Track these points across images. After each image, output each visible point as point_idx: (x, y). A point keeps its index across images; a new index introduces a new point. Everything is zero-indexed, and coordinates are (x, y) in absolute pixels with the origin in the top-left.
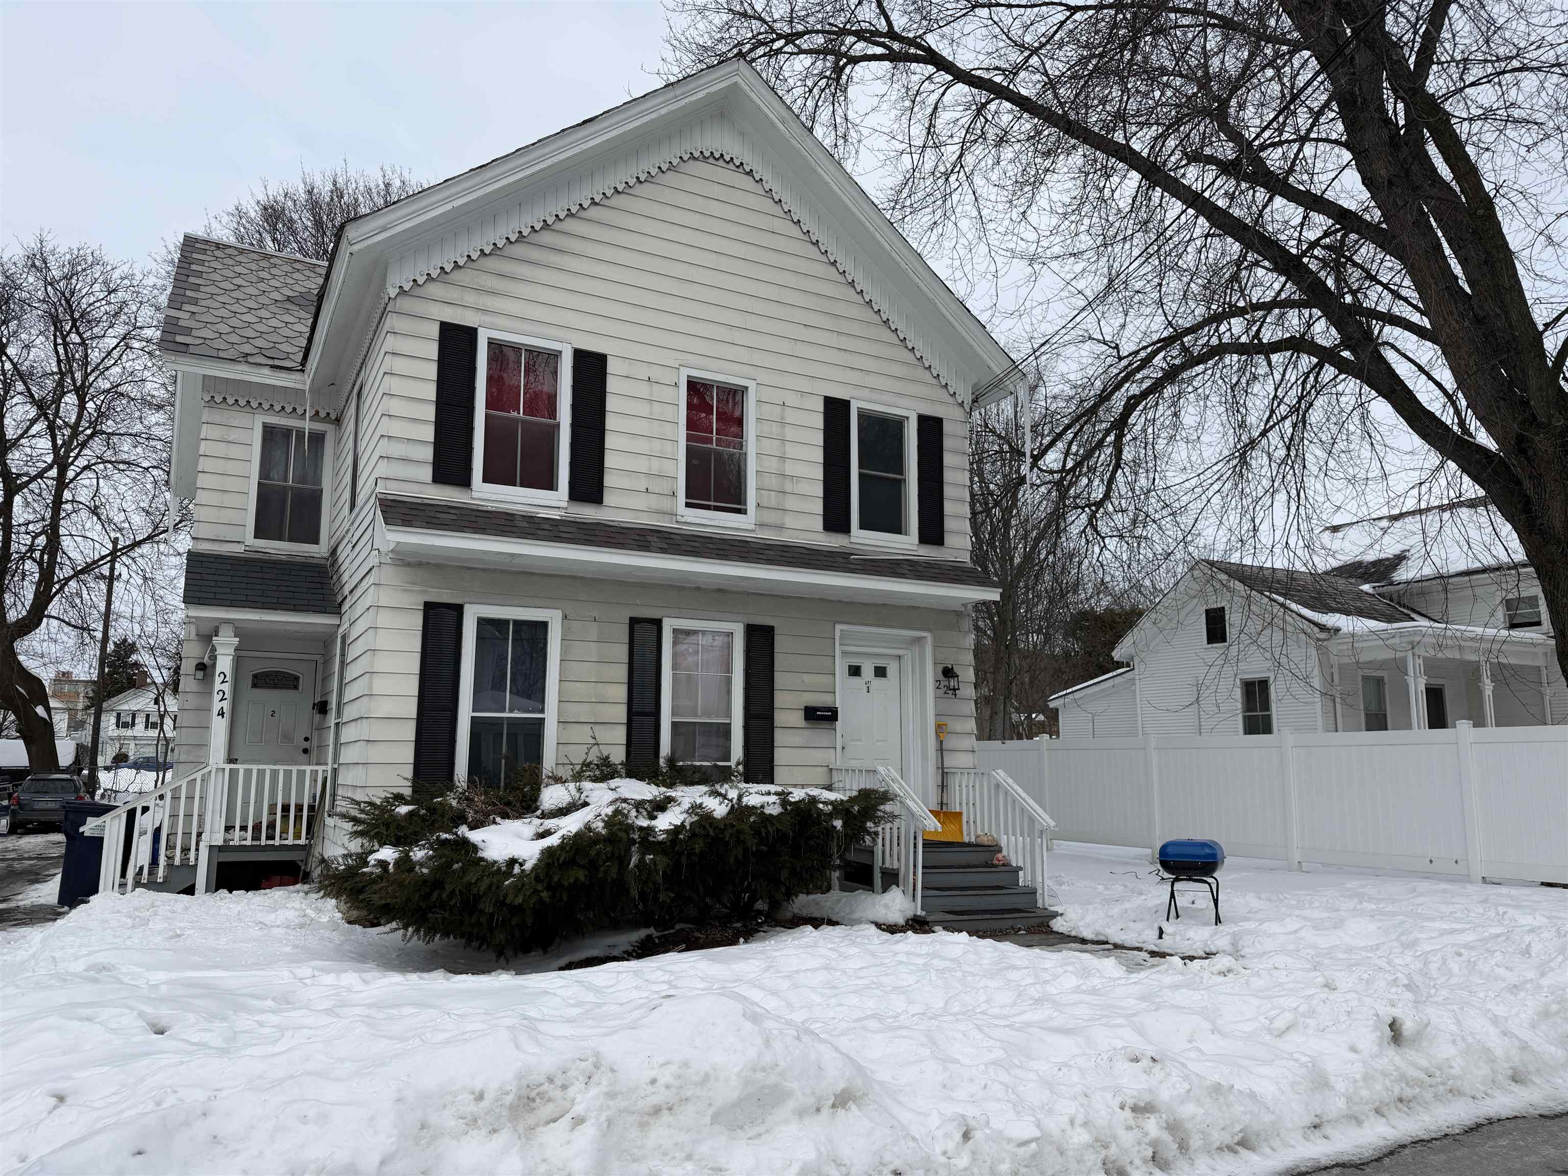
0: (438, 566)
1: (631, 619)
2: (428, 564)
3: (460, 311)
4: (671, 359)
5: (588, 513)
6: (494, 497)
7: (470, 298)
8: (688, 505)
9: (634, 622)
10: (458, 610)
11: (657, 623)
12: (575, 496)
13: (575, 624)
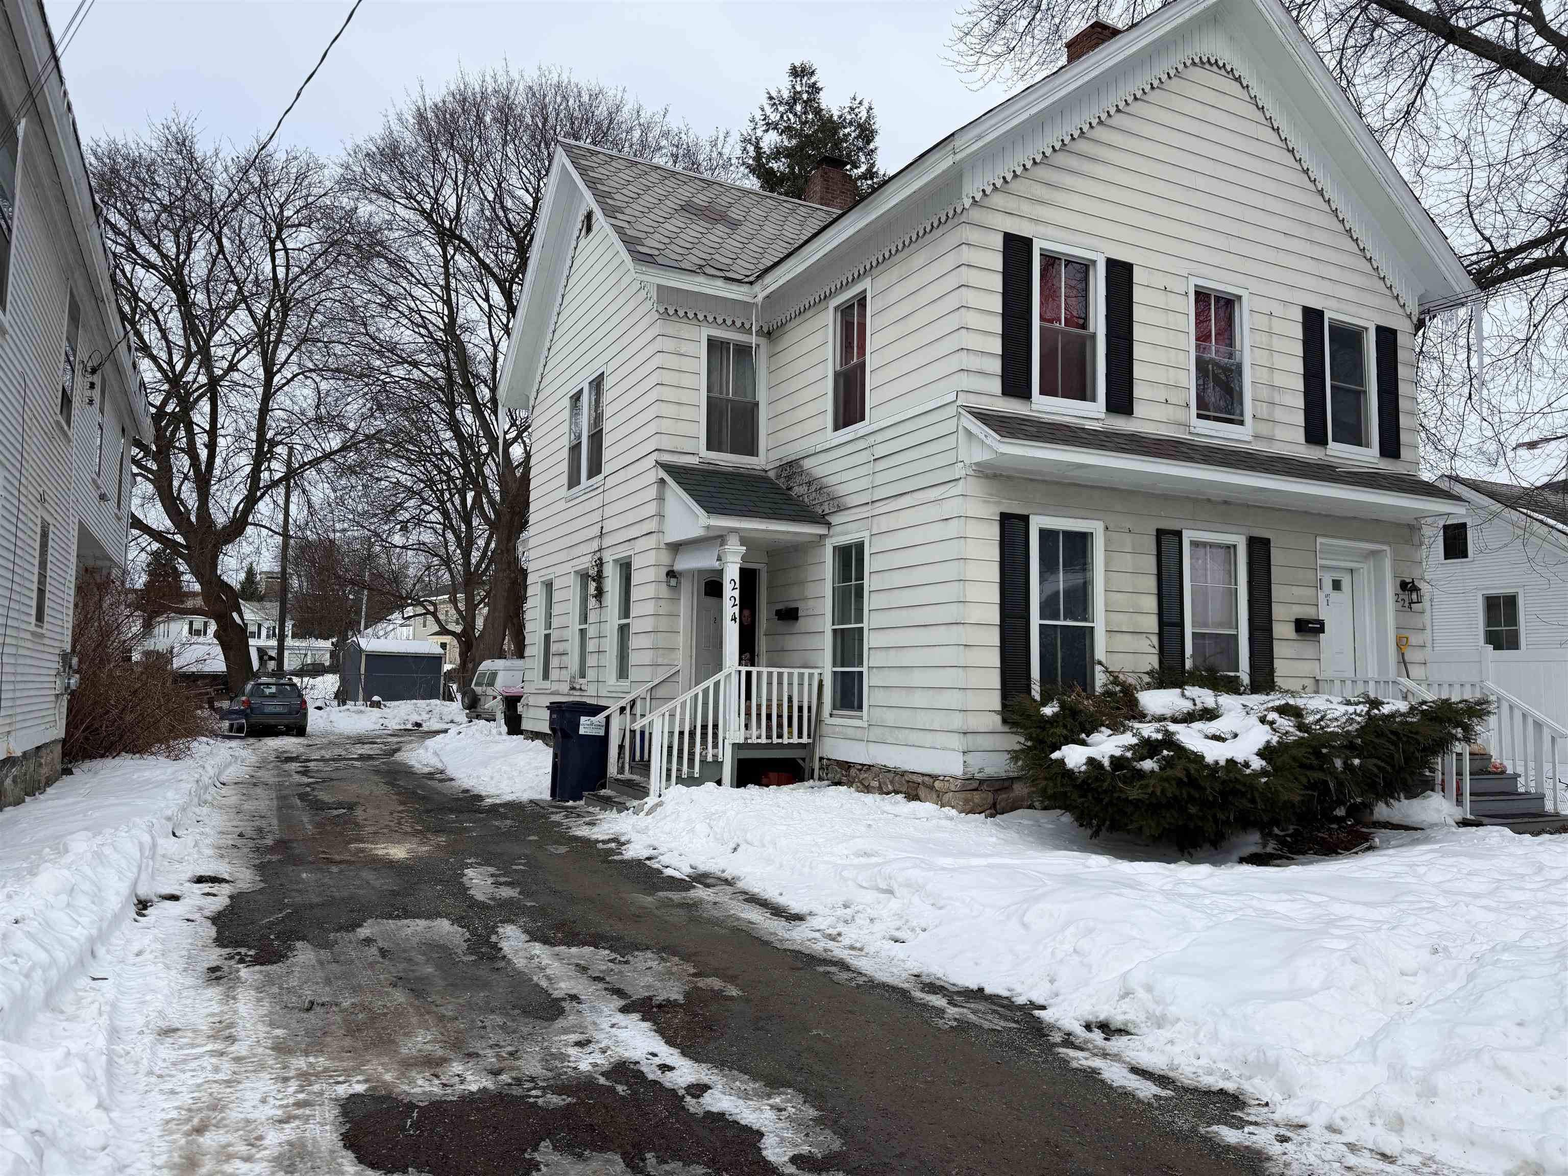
0: (1009, 478)
1: (1158, 530)
2: (1001, 475)
3: (1017, 220)
4: (1182, 268)
5: (1121, 424)
6: (1048, 409)
7: (1026, 208)
8: (1199, 416)
9: (1160, 533)
10: (1025, 519)
11: (1178, 534)
12: (1112, 408)
13: (1115, 536)
